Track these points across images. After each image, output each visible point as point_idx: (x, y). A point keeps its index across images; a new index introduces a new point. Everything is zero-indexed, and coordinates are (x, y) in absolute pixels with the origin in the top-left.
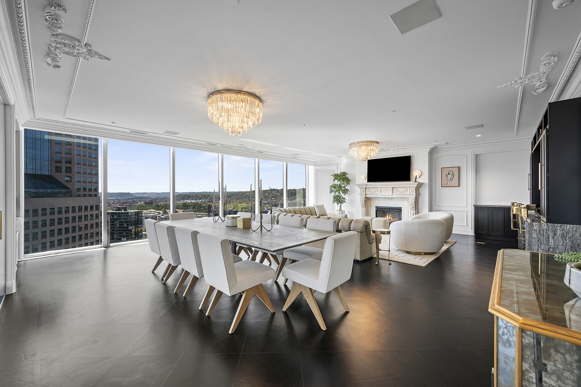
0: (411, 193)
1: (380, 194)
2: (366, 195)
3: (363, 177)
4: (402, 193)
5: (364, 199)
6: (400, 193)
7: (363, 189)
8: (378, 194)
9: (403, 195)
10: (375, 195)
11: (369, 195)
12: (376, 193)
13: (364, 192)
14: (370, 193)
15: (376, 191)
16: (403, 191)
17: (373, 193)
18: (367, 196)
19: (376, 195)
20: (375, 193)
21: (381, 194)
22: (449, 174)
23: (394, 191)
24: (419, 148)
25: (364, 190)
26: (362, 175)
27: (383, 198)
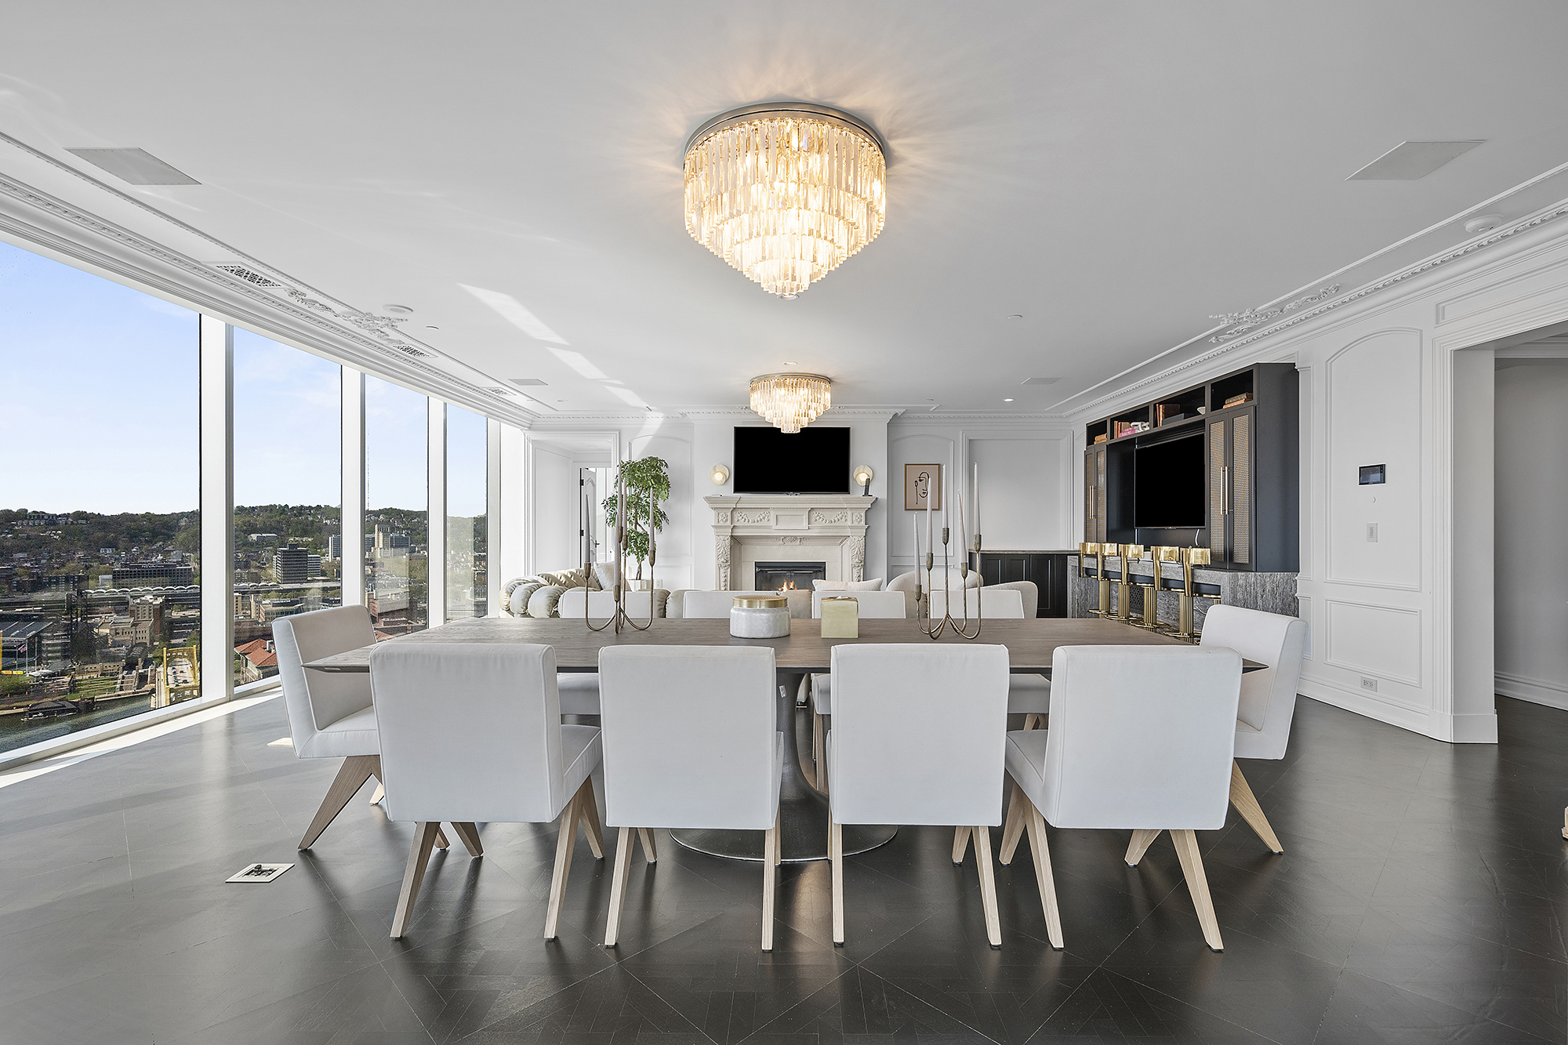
0: (856, 524)
1: (775, 527)
2: (735, 530)
3: (719, 477)
4: (833, 524)
5: (728, 542)
6: (827, 524)
7: (724, 511)
8: (769, 527)
9: (836, 530)
10: (759, 530)
11: (744, 530)
12: (764, 523)
13: (727, 520)
14: (746, 524)
15: (764, 518)
16: (836, 519)
17: (753, 524)
18: (738, 533)
19: (764, 530)
20: (759, 524)
21: (778, 527)
22: (920, 480)
23: (813, 520)
24: (871, 410)
25: (729, 514)
26: (716, 472)
27: (777, 538)
